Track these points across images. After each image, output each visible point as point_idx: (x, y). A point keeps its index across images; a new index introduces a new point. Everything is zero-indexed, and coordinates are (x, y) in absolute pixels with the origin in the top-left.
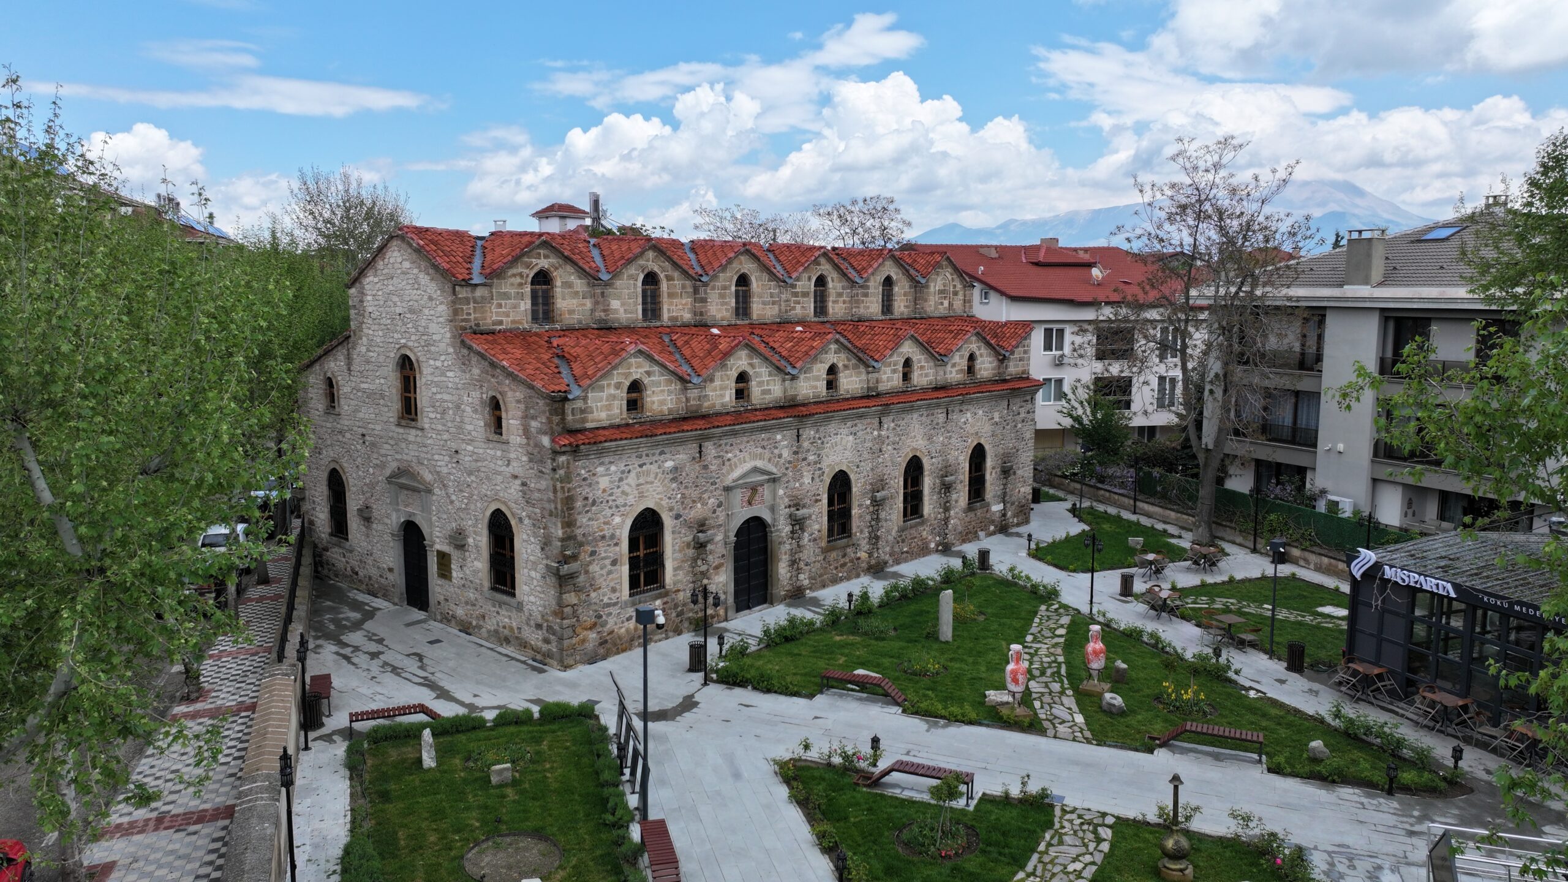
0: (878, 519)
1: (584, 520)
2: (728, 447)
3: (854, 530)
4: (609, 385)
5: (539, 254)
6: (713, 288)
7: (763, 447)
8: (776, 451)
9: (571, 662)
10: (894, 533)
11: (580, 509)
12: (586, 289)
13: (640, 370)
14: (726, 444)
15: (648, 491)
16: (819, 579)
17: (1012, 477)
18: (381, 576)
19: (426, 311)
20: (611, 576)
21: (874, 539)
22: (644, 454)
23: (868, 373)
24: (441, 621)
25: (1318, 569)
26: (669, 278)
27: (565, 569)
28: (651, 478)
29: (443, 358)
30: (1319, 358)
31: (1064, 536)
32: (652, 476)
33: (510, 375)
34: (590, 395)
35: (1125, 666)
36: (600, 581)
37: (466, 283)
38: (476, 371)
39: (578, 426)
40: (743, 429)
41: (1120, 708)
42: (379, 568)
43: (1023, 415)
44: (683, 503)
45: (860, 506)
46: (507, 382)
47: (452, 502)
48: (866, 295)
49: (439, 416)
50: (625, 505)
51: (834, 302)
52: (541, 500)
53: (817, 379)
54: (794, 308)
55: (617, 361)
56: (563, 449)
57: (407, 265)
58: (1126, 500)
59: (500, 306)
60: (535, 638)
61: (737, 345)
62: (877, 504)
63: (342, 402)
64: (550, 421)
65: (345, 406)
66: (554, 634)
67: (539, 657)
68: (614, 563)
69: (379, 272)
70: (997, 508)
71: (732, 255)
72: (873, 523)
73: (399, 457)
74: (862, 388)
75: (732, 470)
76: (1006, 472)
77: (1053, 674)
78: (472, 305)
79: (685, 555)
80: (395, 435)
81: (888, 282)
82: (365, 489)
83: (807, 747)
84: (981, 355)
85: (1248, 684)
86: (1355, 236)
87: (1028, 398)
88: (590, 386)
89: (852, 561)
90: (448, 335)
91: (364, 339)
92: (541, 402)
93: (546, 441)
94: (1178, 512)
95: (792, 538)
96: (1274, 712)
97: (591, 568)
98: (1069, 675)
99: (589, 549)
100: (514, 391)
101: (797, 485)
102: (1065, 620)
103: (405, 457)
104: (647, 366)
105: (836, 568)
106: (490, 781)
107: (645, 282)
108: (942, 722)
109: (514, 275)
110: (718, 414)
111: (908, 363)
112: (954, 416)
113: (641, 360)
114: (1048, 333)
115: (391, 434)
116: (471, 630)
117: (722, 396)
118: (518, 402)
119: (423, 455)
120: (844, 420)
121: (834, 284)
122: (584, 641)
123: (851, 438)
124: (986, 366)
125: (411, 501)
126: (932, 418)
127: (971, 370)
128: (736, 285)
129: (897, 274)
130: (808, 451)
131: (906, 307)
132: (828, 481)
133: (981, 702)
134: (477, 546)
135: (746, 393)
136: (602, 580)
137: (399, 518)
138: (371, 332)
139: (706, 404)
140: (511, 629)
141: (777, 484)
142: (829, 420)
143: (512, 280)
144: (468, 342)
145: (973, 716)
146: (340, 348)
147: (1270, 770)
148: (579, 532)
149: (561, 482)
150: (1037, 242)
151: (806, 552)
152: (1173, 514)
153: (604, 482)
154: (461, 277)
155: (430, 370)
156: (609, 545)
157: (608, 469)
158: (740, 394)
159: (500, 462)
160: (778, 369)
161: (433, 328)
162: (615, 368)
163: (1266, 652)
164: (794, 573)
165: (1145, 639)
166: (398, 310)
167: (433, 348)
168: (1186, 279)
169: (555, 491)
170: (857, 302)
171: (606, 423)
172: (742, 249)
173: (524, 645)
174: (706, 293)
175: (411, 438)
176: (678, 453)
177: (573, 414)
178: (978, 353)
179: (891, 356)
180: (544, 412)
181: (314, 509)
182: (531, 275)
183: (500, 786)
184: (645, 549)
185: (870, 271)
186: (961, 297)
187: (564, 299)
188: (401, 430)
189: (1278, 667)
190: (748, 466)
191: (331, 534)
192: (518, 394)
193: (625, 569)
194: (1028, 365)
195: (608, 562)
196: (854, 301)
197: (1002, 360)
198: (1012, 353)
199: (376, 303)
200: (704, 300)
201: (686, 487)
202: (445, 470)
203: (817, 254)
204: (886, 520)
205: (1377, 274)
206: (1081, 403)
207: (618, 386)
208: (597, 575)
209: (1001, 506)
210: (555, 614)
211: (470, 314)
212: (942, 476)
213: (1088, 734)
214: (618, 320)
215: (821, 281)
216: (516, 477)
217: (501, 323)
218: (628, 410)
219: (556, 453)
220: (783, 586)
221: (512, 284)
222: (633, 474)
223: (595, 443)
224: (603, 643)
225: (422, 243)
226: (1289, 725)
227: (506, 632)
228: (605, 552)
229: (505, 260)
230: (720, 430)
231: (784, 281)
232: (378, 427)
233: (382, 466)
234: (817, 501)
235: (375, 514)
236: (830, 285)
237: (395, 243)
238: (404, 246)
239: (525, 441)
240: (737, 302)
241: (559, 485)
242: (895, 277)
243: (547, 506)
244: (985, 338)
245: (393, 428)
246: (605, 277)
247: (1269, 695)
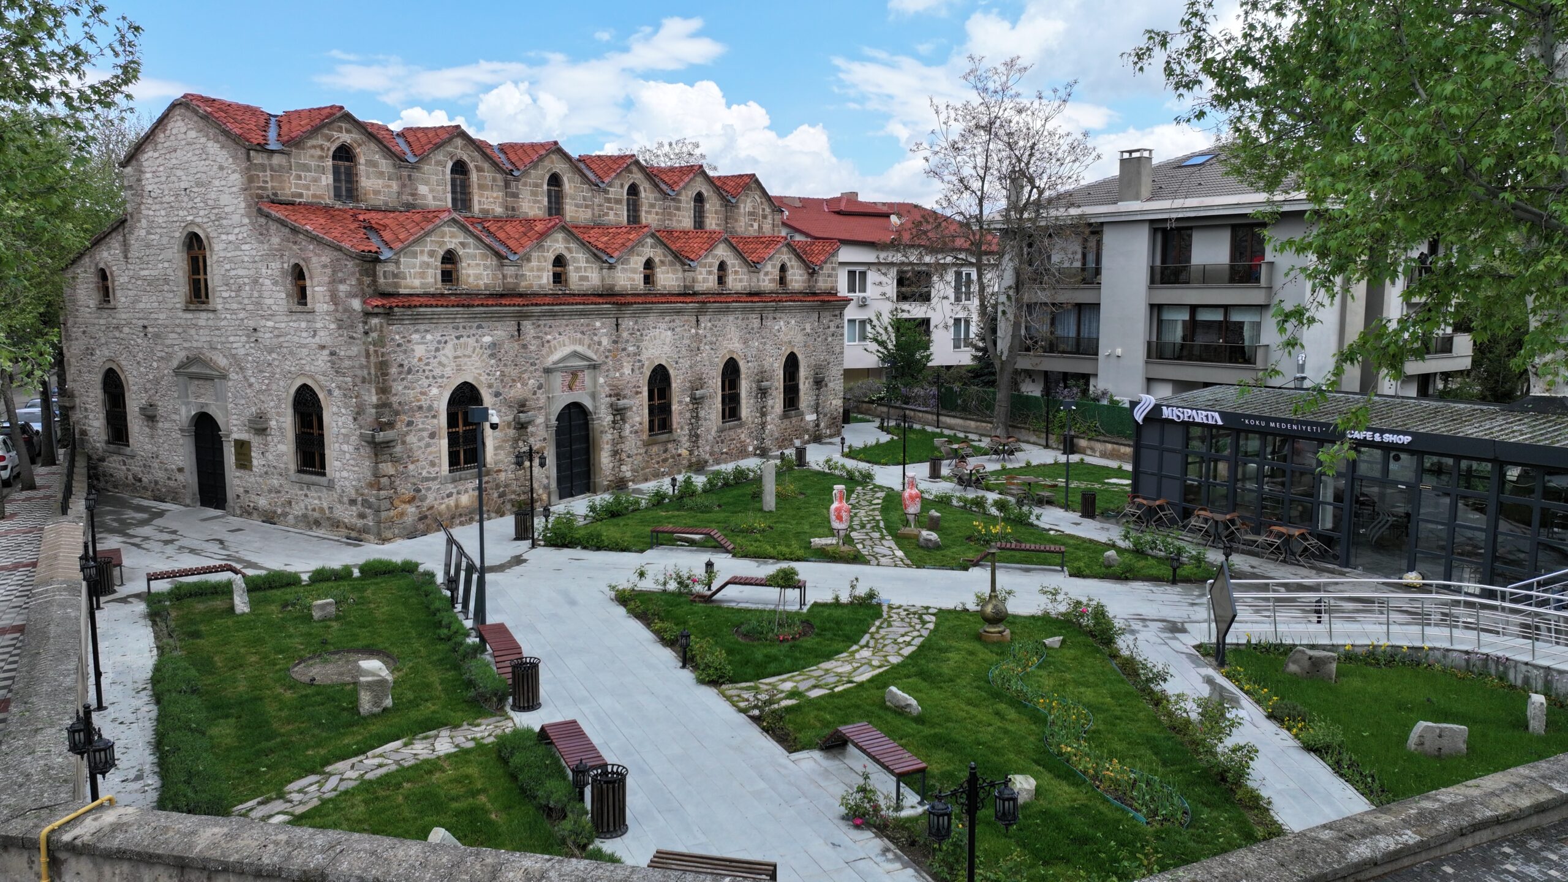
0: (697, 418)
1: (400, 388)
2: (547, 329)
3: (675, 426)
4: (422, 252)
5: (341, 128)
6: (525, 185)
7: (583, 333)
8: (596, 338)
9: (390, 535)
10: (713, 433)
11: (395, 376)
12: (391, 170)
13: (454, 240)
14: (545, 325)
15: (465, 364)
16: (641, 472)
17: (824, 389)
18: (169, 479)
19: (216, 183)
20: (429, 450)
21: (695, 437)
22: (461, 325)
23: (684, 271)
24: (241, 516)
25: (1103, 455)
26: (479, 169)
27: (381, 436)
28: (469, 352)
29: (237, 231)
30: (1098, 271)
31: (874, 443)
32: (470, 349)
33: (314, 239)
34: (402, 260)
35: (938, 514)
36: (418, 454)
37: (262, 148)
38: (275, 240)
39: (391, 290)
40: (562, 311)
41: (936, 543)
42: (166, 470)
43: (832, 329)
44: (502, 381)
45: (680, 402)
46: (311, 247)
47: (251, 385)
48: (678, 209)
49: (233, 294)
50: (442, 377)
51: (646, 212)
52: (353, 367)
53: (634, 271)
54: (607, 214)
55: (430, 226)
56: (376, 310)
57: (192, 134)
58: (929, 417)
59: (299, 177)
60: (348, 515)
61: (553, 227)
62: (697, 401)
63: (119, 294)
64: (360, 282)
65: (121, 298)
66: (370, 507)
67: (353, 534)
68: (432, 435)
69: (160, 146)
70: (811, 417)
71: (543, 152)
72: (693, 421)
73: (185, 345)
74: (679, 286)
75: (552, 353)
76: (819, 383)
77: (873, 527)
78: (268, 173)
79: (506, 434)
80: (183, 322)
81: (699, 198)
82: (148, 386)
83: (642, 575)
84: (792, 267)
85: (1047, 527)
86: (1126, 156)
87: (837, 313)
88: (402, 250)
89: (673, 457)
90: (243, 205)
91: (144, 221)
92: (350, 264)
93: (356, 304)
94: (977, 421)
95: (614, 428)
96: (1071, 542)
97: (408, 439)
98: (887, 528)
99: (406, 418)
100: (319, 256)
101: (617, 375)
102: (881, 494)
103: (195, 344)
104: (461, 237)
105: (658, 463)
106: (312, 616)
107: (454, 171)
108: (771, 561)
109: (314, 147)
110: (535, 295)
111: (722, 266)
112: (768, 323)
113: (455, 230)
114: (852, 274)
115: (177, 322)
116: (276, 520)
117: (540, 277)
118: (325, 266)
119: (215, 339)
120: (663, 313)
121: (647, 194)
122: (402, 514)
123: (669, 333)
124: (797, 278)
125: (202, 391)
126: (747, 322)
127: (782, 280)
128: (548, 185)
129: (708, 191)
130: (627, 341)
131: (717, 225)
132: (648, 374)
133: (808, 546)
134: (280, 428)
135: (563, 278)
136: (420, 452)
137: (189, 411)
138: (151, 213)
139: (523, 284)
140: (322, 510)
141: (597, 371)
142: (647, 312)
143: (312, 151)
144: (266, 209)
145: (800, 553)
146: (114, 234)
147: (1070, 576)
148: (394, 400)
149: (374, 345)
150: (839, 195)
151: (627, 443)
152: (973, 424)
153: (420, 351)
154: (256, 142)
155: (222, 246)
156: (427, 417)
157: (423, 338)
158: (558, 278)
159: (304, 334)
160: (595, 255)
161: (225, 199)
162: (427, 234)
163: (1061, 507)
164: (617, 464)
165: (955, 502)
166: (183, 185)
167: (224, 222)
168: (979, 193)
169: (368, 355)
170: (670, 214)
171: (419, 291)
172: (554, 148)
173: (336, 524)
174: (517, 188)
175: (202, 323)
176: (496, 329)
177: (385, 277)
178: (789, 264)
179: (706, 256)
180: (353, 274)
181: (86, 417)
182: (333, 149)
183: (324, 619)
184: (464, 425)
185: (682, 184)
186: (769, 220)
187: (368, 178)
188: (189, 316)
189: (1075, 516)
190: (567, 350)
191: (108, 442)
192: (323, 258)
193: (445, 443)
194: (836, 282)
195: (425, 434)
196: (667, 213)
197: (812, 273)
198: (821, 268)
199: (157, 180)
200: (515, 196)
201: (505, 365)
202: (242, 352)
203: (629, 161)
204: (706, 420)
205: (1146, 190)
206: (886, 329)
207: (432, 254)
208: (414, 446)
209: (814, 417)
210: (371, 485)
211: (266, 182)
212: (759, 381)
213: (909, 562)
214: (427, 206)
215: (633, 190)
216: (323, 347)
217: (301, 195)
218: (443, 281)
219: (367, 314)
220: (606, 476)
221: (312, 156)
222: (450, 345)
223: (409, 307)
224: (422, 518)
225: (209, 109)
226: (1085, 549)
227: (316, 515)
228: (423, 423)
229: (304, 130)
230: (538, 309)
231: (597, 185)
232: (162, 316)
233: (169, 357)
234: (637, 393)
235: (161, 411)
236: (643, 194)
237: (177, 111)
238: (188, 114)
239: (332, 308)
240: (550, 202)
241: (372, 348)
242: (706, 194)
243: (359, 372)
244: (795, 250)
245: (180, 314)
246: (412, 160)
247: (1067, 532)
